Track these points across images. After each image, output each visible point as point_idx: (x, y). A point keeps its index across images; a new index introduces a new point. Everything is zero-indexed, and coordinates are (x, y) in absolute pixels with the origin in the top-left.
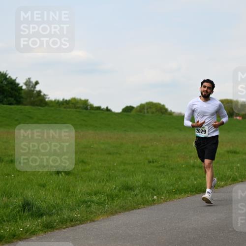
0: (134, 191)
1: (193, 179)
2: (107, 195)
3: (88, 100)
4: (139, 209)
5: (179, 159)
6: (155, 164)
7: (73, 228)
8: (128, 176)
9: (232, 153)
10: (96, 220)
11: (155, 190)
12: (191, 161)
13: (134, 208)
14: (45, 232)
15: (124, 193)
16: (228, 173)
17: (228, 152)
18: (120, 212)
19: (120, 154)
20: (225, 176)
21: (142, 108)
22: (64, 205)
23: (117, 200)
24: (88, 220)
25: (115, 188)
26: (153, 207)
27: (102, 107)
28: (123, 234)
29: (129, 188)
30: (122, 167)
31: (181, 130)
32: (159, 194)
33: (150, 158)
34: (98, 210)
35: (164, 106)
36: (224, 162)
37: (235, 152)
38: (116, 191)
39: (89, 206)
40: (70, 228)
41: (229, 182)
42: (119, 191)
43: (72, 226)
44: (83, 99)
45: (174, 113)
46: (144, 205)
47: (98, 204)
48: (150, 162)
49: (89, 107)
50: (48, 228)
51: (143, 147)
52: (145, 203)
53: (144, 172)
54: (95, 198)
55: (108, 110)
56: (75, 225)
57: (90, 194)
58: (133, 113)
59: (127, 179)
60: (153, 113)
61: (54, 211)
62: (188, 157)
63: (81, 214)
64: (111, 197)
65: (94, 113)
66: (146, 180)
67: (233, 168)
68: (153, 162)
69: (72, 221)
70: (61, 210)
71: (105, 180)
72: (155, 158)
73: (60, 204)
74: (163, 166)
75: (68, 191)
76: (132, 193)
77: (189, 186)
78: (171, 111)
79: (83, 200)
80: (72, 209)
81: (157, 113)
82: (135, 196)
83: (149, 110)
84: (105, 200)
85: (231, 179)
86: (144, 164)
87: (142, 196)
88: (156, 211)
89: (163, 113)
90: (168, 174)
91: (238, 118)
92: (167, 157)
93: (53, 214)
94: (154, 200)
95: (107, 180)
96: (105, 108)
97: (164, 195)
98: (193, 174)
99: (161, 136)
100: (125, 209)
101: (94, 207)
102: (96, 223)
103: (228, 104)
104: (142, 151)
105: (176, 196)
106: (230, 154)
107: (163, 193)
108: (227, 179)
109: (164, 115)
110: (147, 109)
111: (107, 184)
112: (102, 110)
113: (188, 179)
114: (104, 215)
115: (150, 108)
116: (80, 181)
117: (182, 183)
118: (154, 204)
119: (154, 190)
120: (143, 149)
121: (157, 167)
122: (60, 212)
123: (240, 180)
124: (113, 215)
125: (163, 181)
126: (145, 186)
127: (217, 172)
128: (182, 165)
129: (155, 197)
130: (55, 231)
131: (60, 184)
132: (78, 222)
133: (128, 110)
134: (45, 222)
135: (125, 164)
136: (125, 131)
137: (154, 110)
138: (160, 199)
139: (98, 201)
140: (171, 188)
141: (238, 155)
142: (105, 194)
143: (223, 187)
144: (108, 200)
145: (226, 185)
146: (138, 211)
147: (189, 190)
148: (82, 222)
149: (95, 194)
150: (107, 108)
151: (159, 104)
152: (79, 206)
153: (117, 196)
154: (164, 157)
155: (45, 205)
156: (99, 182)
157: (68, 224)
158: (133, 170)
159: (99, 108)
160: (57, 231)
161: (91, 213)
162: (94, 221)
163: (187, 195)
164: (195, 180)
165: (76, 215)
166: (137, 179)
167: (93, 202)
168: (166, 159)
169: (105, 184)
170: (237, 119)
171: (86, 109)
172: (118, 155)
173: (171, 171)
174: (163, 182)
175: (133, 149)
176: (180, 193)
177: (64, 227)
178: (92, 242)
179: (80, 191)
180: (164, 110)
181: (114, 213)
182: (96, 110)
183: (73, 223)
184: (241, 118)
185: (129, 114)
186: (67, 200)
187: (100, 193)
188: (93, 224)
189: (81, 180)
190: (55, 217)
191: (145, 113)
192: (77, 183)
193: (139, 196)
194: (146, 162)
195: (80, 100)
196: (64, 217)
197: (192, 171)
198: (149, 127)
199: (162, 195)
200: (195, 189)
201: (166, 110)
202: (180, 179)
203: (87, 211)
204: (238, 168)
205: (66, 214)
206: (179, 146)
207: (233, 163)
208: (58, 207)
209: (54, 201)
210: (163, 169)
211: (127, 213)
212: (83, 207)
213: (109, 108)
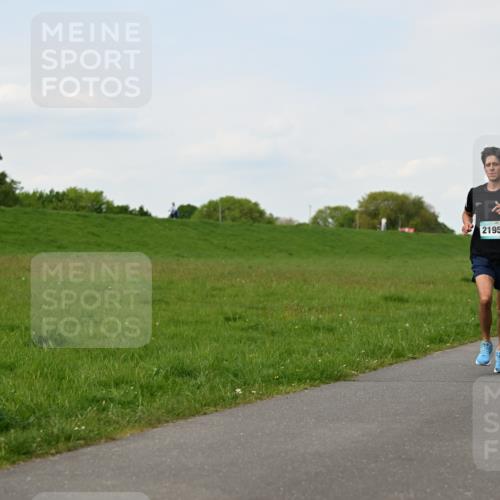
0: (196, 379)
1: (316, 355)
2: (141, 386)
3: (102, 193)
4: (205, 414)
5: (286, 314)
6: (239, 323)
7: (70, 453)
8: (184, 347)
9: (395, 300)
10: (118, 436)
11: (238, 376)
12: (312, 318)
13: (195, 413)
14: (14, 463)
15: (174, 382)
16: (386, 342)
17: (386, 299)
18: (167, 422)
19: (167, 303)
20: (380, 347)
21: (212, 208)
22: (54, 407)
23: (161, 396)
24: (101, 438)
25: (157, 373)
26: (234, 410)
27: (131, 208)
28: (173, 467)
29: (185, 372)
30: (172, 329)
31: (291, 254)
32: (246, 385)
33: (228, 310)
34: (123, 418)
35: (256, 205)
36: (378, 319)
37: (401, 300)
38: (160, 378)
39: (104, 410)
40: (65, 454)
41: (389, 359)
42: (166, 377)
43: (69, 450)
44: (92, 190)
45: (277, 219)
46: (215, 406)
47: (123, 404)
48: (228, 319)
49: (104, 206)
50: (19, 454)
51: (214, 289)
52: (219, 403)
53: (217, 340)
54: (115, 393)
55: (142, 213)
56: (75, 448)
57: (106, 385)
58: (194, 219)
59: (181, 354)
60: (234, 220)
61: (31, 419)
62: (307, 309)
63: (87, 425)
64: (150, 391)
65: (113, 219)
66: (219, 356)
67: (396, 331)
68: (235, 319)
69: (68, 438)
70: (47, 416)
71: (136, 355)
72: (239, 311)
73: (46, 404)
74: (255, 328)
75: (61, 378)
76: (193, 382)
77: (306, 368)
78: (271, 215)
79: (90, 397)
80: (68, 415)
81: (243, 219)
82: (198, 388)
83: (227, 212)
84: (136, 396)
85: (392, 352)
86: (217, 323)
87: (212, 389)
88: (240, 419)
89: (254, 220)
90: (264, 343)
91: (407, 230)
92: (264, 308)
93: (29, 424)
94: (236, 397)
95: (140, 357)
96: (138, 209)
97: (257, 385)
98: (315, 343)
99: (250, 267)
100: (176, 415)
101: (113, 412)
102: (118, 443)
103: (386, 203)
104: (213, 296)
105: (281, 388)
106: (391, 304)
107: (255, 381)
108: (385, 353)
109: (256, 224)
110: (223, 212)
111: (141, 363)
112: (131, 212)
113: (306, 353)
114: (133, 427)
115: (229, 209)
116: (85, 359)
117: (292, 362)
118: (237, 405)
119: (236, 375)
120: (214, 293)
121: (243, 329)
122: (43, 422)
123: (410, 355)
124: (153, 427)
125: (256, 357)
126: (217, 368)
127: (364, 340)
128: (294, 325)
129: (238, 390)
130: (34, 459)
131: (45, 365)
132: (82, 442)
133: (184, 213)
134: (14, 443)
135: (177, 323)
136: (178, 255)
137: (236, 213)
138: (247, 394)
139: (123, 399)
140: (271, 371)
141: (407, 305)
142: (138, 385)
143: (375, 369)
144: (143, 396)
145: (382, 365)
146: (203, 419)
147: (308, 375)
148: (88, 440)
149: (117, 385)
150: (141, 209)
151: (248, 201)
152: (83, 408)
153: (160, 388)
154: (257, 309)
155: (12, 407)
156: (125, 360)
157: (61, 445)
158: (194, 335)
159: (124, 209)
160: (38, 460)
161: (108, 422)
162: (114, 439)
163: (302, 386)
164: (320, 355)
165: (78, 427)
166: (202, 355)
167: (112, 400)
168: (260, 312)
169: (138, 363)
170: (404, 232)
171: (99, 210)
172: (164, 306)
173: (272, 338)
174: (254, 361)
175: (194, 292)
176: (289, 383)
177: (53, 451)
178: (109, 483)
179: (87, 378)
180: (258, 215)
181: (154, 422)
182: (118, 213)
183: (71, 444)
184: (412, 231)
185: (187, 220)
186: (59, 397)
187: (127, 383)
188: (111, 445)
189: (87, 356)
190: (33, 432)
191: (218, 220)
192: (80, 362)
193: (205, 390)
194: (221, 318)
195: (87, 192)
196: (52, 433)
197: (314, 338)
198: (226, 248)
199: (253, 385)
200: (318, 375)
201: (262, 213)
202: (290, 353)
203: (98, 419)
204: (407, 331)
205: (57, 425)
206: (288, 286)
207: (397, 321)
208: (39, 410)
209: (32, 400)
210: (255, 334)
211: (182, 422)
212: (91, 411)
213: (145, 209)
